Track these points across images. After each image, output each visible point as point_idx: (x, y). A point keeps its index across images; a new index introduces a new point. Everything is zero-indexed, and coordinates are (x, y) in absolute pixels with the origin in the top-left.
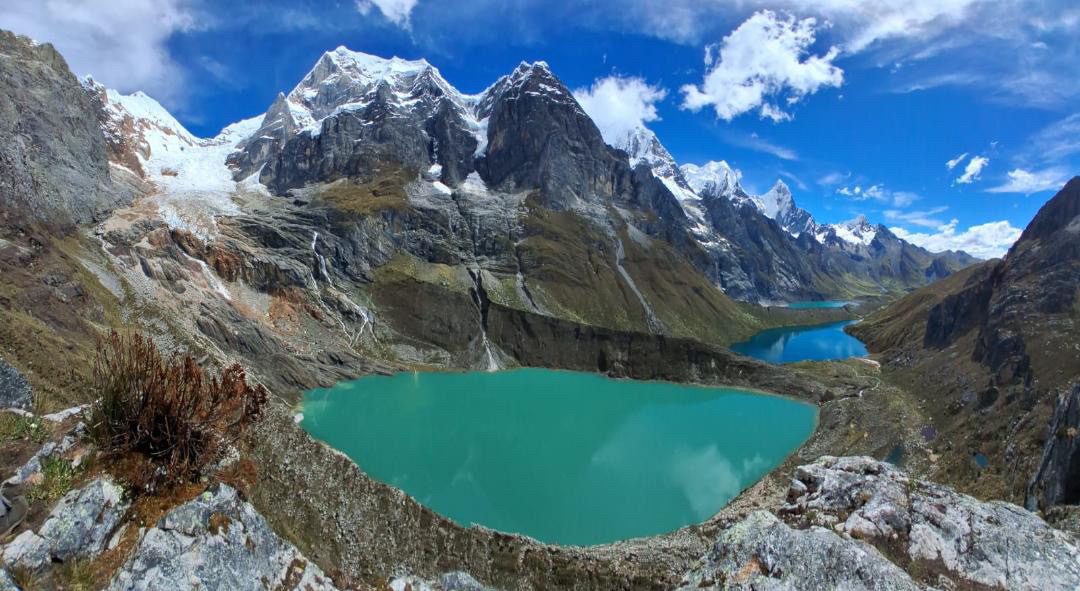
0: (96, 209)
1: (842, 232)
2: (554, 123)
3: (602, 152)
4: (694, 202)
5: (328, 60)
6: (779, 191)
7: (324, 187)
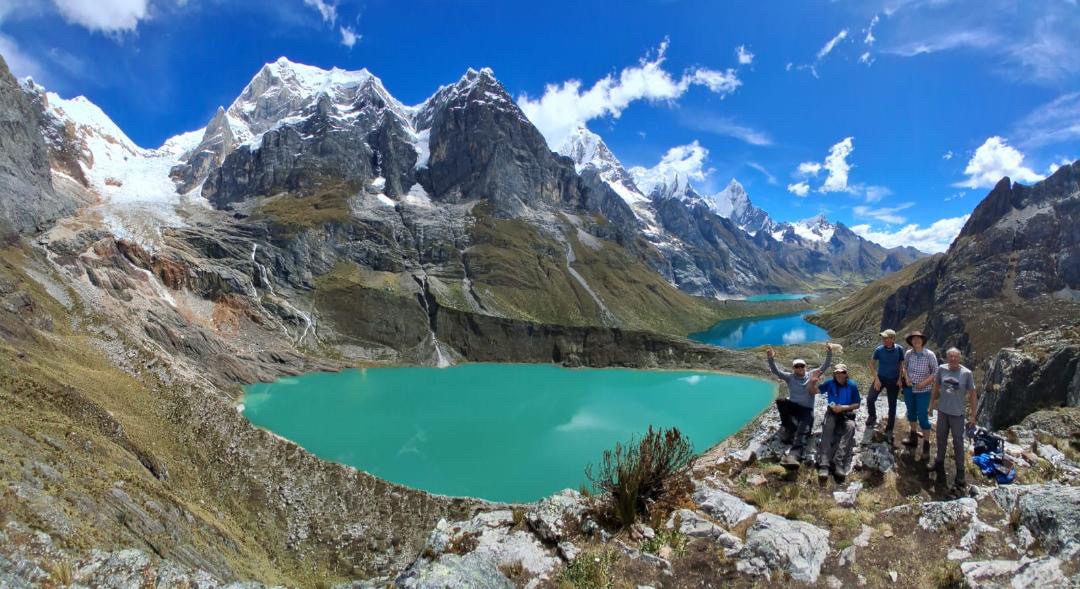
0: (39, 218)
1: (802, 230)
2: (500, 132)
3: (547, 160)
4: (643, 205)
5: (268, 73)
6: (733, 191)
7: (264, 201)
